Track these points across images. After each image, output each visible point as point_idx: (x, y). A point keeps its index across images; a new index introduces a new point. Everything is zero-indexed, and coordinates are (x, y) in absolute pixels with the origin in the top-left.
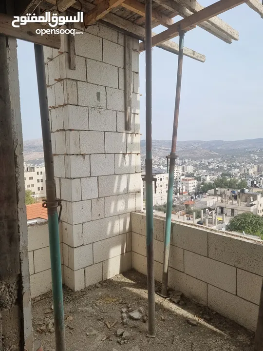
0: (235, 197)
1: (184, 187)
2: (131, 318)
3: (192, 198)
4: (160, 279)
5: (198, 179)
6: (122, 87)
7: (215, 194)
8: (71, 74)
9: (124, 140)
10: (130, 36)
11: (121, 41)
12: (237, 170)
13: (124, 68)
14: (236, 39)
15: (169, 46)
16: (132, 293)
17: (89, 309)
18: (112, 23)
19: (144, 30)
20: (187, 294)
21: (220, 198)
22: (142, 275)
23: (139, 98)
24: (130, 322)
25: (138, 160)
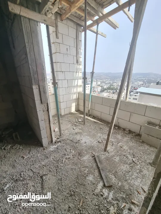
0: (114, 93)
1: (97, 90)
2: (79, 121)
3: (99, 93)
4: (87, 112)
5: (102, 87)
6: (75, 46)
7: (107, 92)
8: (57, 41)
9: (76, 67)
10: (78, 25)
11: (75, 27)
12: (115, 84)
13: (76, 39)
14: (118, 28)
15: (93, 30)
16: (79, 116)
17: (66, 119)
18: (72, 19)
19: (84, 23)
20: (95, 116)
21: (108, 93)
22: (82, 112)
23: (81, 51)
24: (79, 122)
25: (81, 75)
